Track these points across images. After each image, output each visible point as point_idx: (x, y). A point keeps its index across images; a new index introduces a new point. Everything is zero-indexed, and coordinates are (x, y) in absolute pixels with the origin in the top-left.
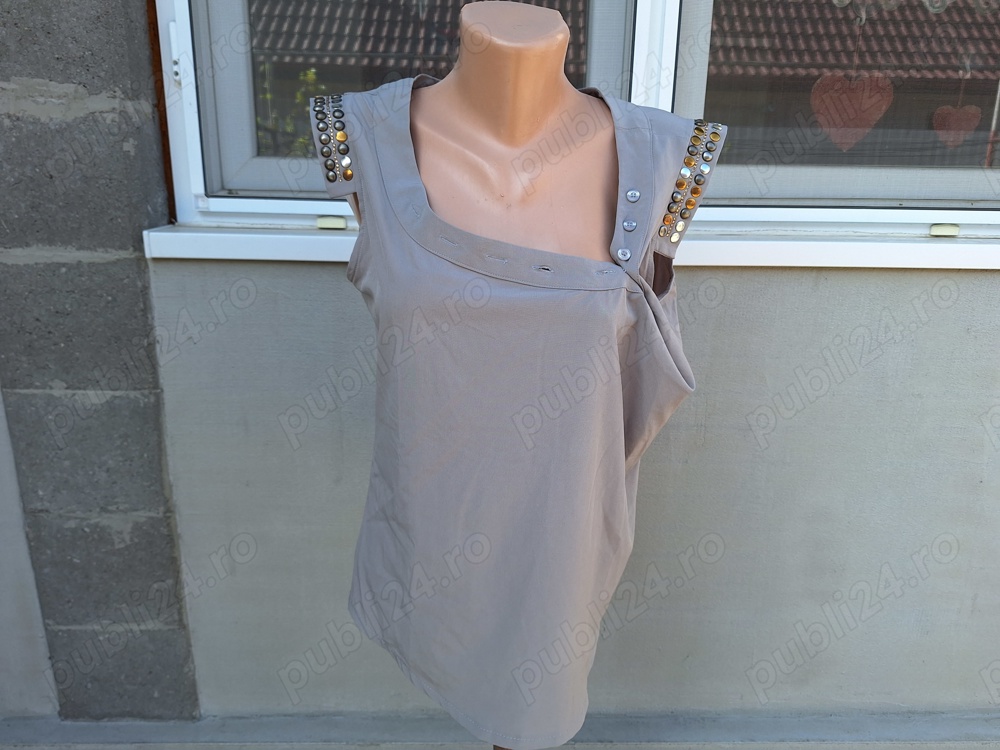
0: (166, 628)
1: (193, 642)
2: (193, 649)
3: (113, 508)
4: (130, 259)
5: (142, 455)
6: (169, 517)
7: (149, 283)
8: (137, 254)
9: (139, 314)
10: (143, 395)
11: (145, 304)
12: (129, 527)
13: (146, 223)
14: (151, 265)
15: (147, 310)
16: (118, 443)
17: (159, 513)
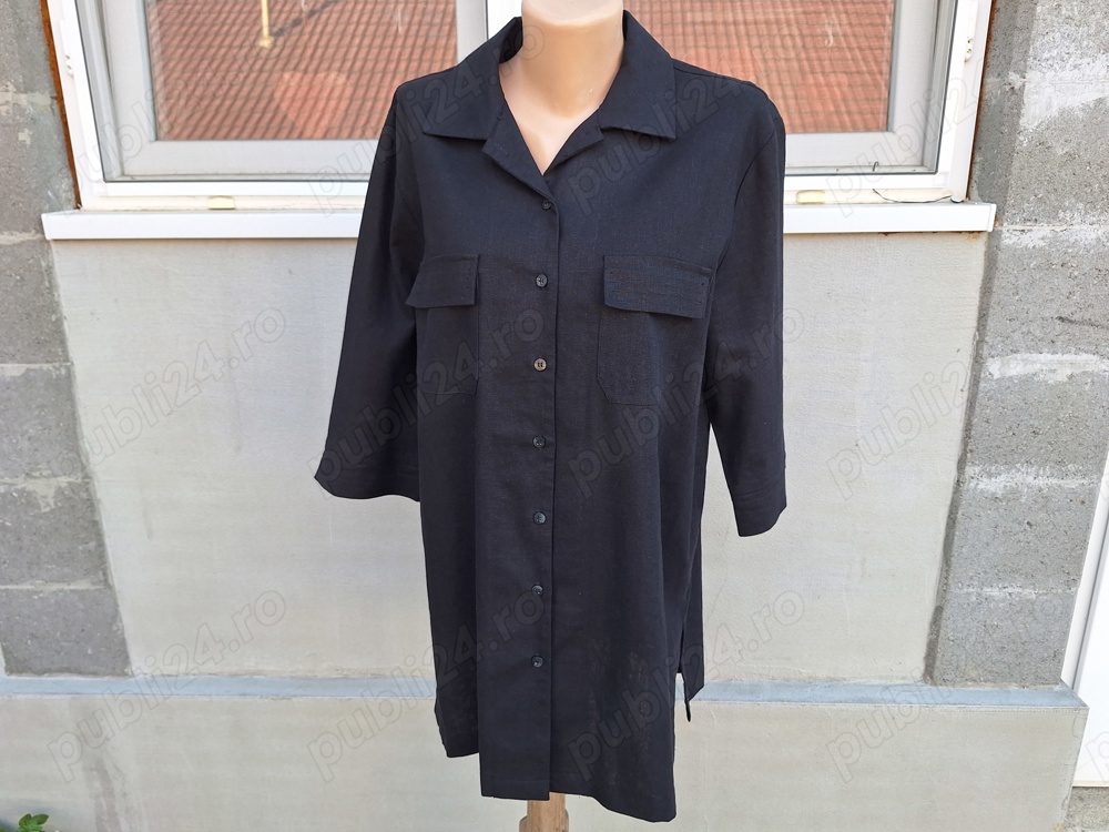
0: (93, 588)
1: (119, 602)
2: (121, 609)
3: (37, 474)
4: (33, 241)
5: (58, 425)
6: (88, 483)
7: (53, 263)
8: (39, 236)
9: (45, 292)
10: (54, 367)
11: (50, 282)
12: (51, 493)
13: (47, 207)
14: (52, 245)
15: (52, 288)
16: (36, 413)
17: (77, 479)
